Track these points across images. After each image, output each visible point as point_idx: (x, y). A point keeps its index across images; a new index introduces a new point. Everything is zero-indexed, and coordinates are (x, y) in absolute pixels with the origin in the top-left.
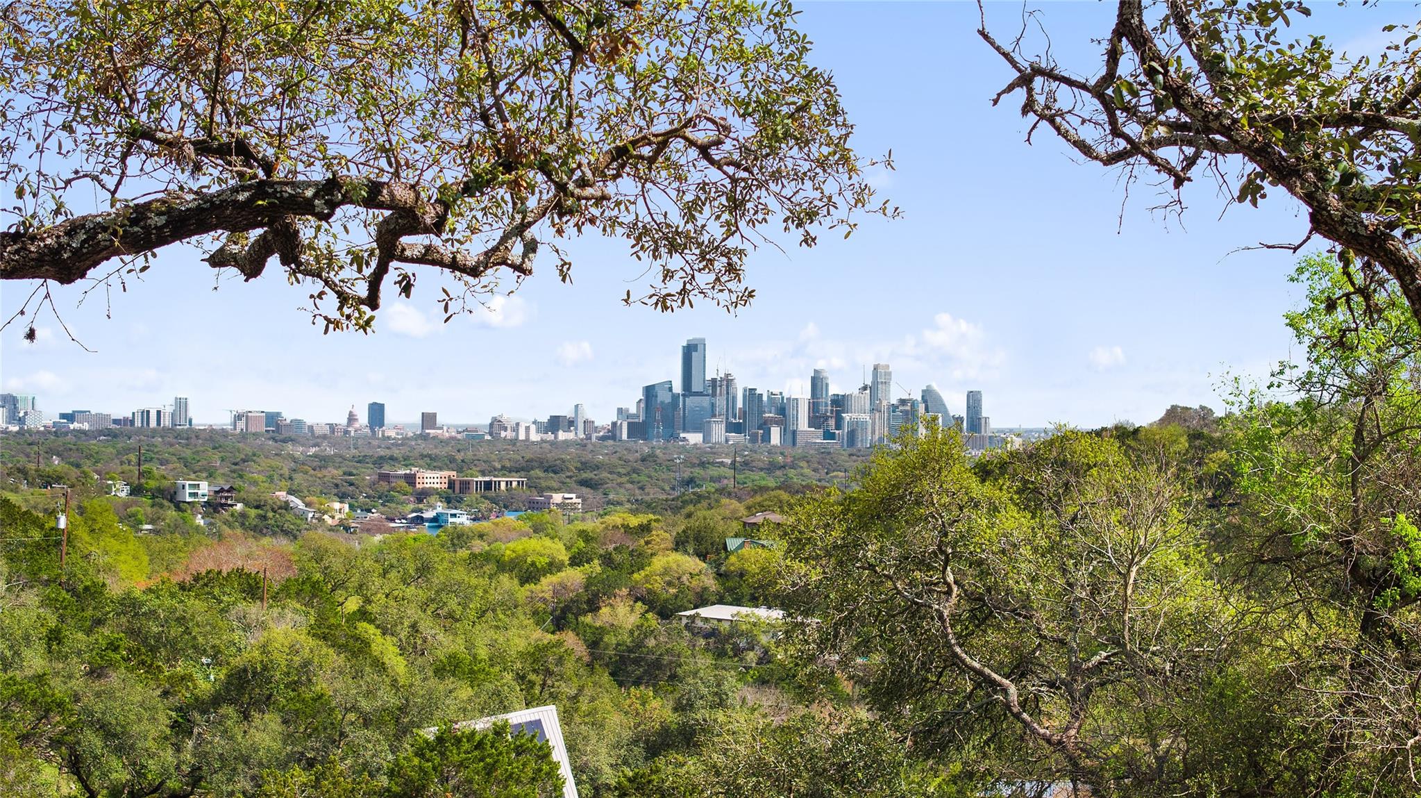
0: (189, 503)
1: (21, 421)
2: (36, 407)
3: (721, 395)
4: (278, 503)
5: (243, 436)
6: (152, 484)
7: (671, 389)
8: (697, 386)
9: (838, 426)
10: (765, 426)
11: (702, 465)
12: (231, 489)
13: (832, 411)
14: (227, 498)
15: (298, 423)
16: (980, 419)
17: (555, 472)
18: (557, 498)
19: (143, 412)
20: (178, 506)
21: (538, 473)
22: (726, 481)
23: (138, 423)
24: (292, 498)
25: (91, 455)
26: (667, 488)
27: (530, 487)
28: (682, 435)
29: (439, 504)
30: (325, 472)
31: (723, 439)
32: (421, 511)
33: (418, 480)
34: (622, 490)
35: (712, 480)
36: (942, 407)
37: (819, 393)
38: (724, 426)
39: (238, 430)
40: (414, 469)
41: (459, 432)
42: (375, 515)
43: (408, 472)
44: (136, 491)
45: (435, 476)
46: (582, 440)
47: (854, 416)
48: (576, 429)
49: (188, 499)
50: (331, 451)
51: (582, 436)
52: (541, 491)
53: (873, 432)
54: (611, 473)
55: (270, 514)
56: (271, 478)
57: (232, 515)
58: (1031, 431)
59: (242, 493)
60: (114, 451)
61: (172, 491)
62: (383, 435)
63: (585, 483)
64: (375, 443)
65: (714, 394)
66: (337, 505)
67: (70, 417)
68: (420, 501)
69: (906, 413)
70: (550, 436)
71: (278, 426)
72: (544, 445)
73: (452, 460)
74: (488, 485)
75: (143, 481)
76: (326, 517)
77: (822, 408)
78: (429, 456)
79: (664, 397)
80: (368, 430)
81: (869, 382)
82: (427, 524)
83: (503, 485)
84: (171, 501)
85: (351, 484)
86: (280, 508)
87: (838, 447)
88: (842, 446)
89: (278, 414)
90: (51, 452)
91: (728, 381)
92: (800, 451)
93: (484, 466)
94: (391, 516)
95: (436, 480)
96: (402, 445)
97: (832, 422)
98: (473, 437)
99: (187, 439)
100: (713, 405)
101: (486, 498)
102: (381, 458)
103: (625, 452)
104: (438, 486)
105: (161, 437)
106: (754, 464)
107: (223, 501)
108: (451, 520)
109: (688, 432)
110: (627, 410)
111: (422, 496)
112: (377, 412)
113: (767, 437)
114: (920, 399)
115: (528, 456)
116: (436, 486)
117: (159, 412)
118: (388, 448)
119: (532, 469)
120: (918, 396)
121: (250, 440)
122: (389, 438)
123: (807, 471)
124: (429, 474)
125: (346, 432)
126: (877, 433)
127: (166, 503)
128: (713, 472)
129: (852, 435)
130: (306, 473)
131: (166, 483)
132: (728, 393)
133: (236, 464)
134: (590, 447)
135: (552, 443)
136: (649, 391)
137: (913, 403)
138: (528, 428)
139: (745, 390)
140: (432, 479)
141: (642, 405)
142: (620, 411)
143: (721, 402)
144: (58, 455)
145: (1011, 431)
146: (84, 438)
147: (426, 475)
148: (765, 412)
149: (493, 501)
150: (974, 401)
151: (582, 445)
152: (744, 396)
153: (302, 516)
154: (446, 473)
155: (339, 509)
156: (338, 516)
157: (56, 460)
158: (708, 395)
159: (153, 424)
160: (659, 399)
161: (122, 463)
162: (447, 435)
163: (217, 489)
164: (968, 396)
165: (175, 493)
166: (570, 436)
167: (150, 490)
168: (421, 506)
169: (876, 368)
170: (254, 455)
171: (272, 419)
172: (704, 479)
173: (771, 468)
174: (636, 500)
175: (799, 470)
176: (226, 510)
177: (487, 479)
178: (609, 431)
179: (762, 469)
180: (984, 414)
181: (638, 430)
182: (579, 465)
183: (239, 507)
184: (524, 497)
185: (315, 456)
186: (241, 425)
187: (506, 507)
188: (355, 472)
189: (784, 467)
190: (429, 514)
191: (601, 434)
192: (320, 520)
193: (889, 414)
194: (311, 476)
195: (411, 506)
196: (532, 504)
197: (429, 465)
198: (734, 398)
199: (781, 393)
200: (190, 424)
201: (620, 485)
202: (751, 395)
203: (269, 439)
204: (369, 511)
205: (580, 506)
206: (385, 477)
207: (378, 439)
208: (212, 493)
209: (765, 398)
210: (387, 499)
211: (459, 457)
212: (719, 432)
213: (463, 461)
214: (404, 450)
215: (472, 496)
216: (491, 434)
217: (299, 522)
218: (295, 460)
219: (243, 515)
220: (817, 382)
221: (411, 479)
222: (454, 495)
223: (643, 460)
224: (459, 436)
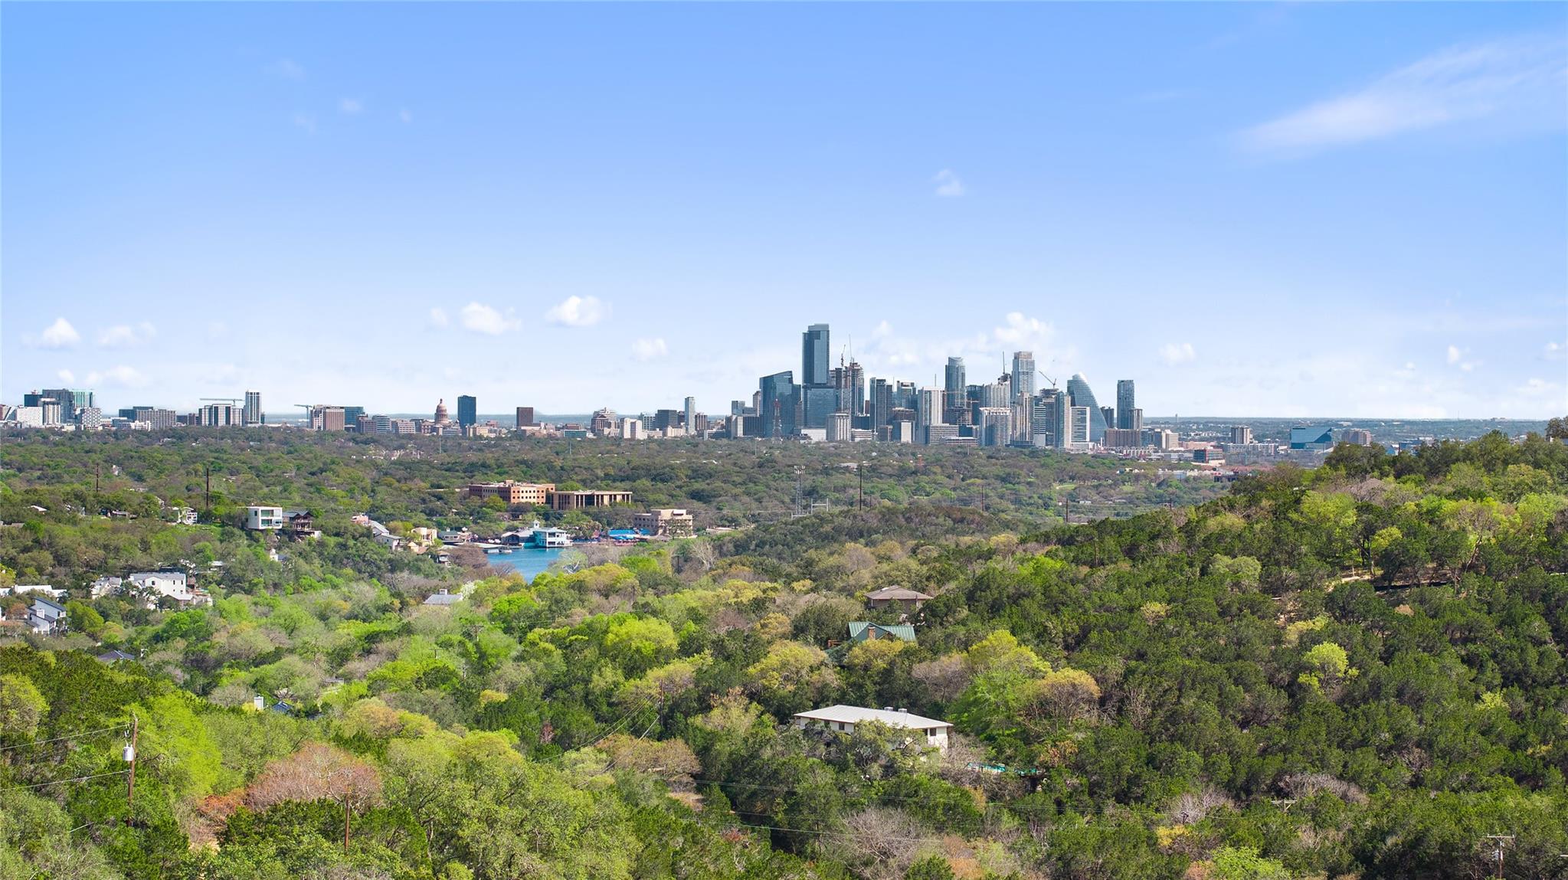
0: (262, 531)
1: (77, 419)
2: (93, 403)
3: (846, 387)
4: (360, 530)
5: (322, 436)
6: (222, 510)
7: (791, 380)
8: (819, 378)
9: (975, 421)
10: (895, 420)
11: (826, 472)
12: (309, 515)
13: (968, 404)
14: (303, 525)
15: (380, 420)
16: (1132, 411)
17: (663, 481)
18: (666, 514)
19: (210, 409)
20: (250, 534)
21: (644, 483)
22: (851, 491)
23: (205, 421)
24: (375, 524)
25: (154, 465)
26: (787, 500)
27: (636, 501)
28: (803, 432)
29: (536, 521)
30: (410, 484)
31: (849, 436)
32: (516, 529)
33: (512, 495)
34: (737, 504)
35: (836, 489)
36: (1090, 400)
37: (954, 384)
38: (849, 421)
39: (315, 428)
40: (509, 482)
41: (558, 429)
42: (466, 534)
43: (502, 485)
44: (204, 518)
45: (532, 489)
46: (693, 437)
47: (993, 410)
48: (687, 424)
49: (261, 527)
50: (417, 456)
51: (693, 432)
52: (648, 505)
53: (1014, 428)
54: (725, 482)
55: (351, 543)
56: (351, 491)
57: (310, 544)
58: (1190, 423)
59: (319, 520)
60: (179, 459)
61: (243, 518)
62: (474, 433)
63: (696, 496)
64: (466, 444)
65: (838, 386)
66: (424, 531)
67: (130, 414)
68: (515, 517)
69: (1050, 405)
70: (657, 434)
71: (359, 424)
72: (652, 445)
73: (551, 468)
74: (590, 499)
75: (211, 507)
76: (412, 544)
77: (958, 401)
78: (524, 462)
79: (783, 389)
80: (457, 427)
81: (1009, 370)
82: (523, 544)
83: (606, 500)
84: (242, 529)
85: (440, 498)
86: (362, 535)
87: (974, 445)
88: (980, 445)
89: (359, 409)
90: (110, 461)
91: (854, 371)
92: (933, 451)
93: (585, 475)
94: (483, 536)
95: (532, 495)
96: (495, 446)
97: (969, 417)
98: (574, 435)
99: (260, 441)
100: (837, 398)
101: (587, 514)
102: (472, 465)
103: (741, 455)
104: (535, 500)
105: (232, 438)
106: (883, 470)
107: (299, 529)
108: (549, 539)
109: (810, 428)
110: (743, 403)
111: (518, 511)
112: (467, 405)
113: (897, 434)
114: (1065, 391)
115: (636, 461)
116: (532, 500)
117: (228, 409)
118: (480, 450)
119: (639, 478)
120: (1063, 388)
121: (329, 440)
122: (481, 437)
123: (941, 478)
124: (525, 487)
125: (434, 429)
126: (1018, 430)
127: (237, 531)
128: (838, 479)
129: (991, 430)
130: (390, 485)
131: (237, 509)
132: (853, 385)
133: (313, 474)
134: (702, 448)
135: (661, 443)
136: (767, 382)
137: (1059, 397)
138: (633, 425)
139: (872, 381)
140: (529, 493)
141: (760, 398)
142: (735, 404)
143: (845, 394)
144: (119, 464)
145: (1167, 423)
146: (146, 440)
147: (522, 489)
148: (894, 405)
149: (596, 518)
150: (1125, 391)
151: (692, 444)
152: (872, 388)
153: (385, 544)
154: (543, 487)
155: (427, 535)
156: (425, 543)
157: (116, 470)
158: (832, 387)
159: (222, 422)
160: (778, 392)
161: (188, 473)
162: (545, 432)
163: (293, 515)
164: (1119, 386)
165: (247, 520)
166: (681, 432)
167: (220, 517)
168: (516, 523)
169: (1017, 357)
170: (334, 463)
171: (353, 414)
172: (826, 489)
173: (903, 474)
174: (753, 515)
175: (932, 477)
176: (303, 539)
177: (589, 492)
178: (723, 427)
179: (891, 476)
180: (1137, 406)
181: (755, 425)
182: (689, 473)
183: (317, 534)
184: (629, 514)
185: (399, 463)
186: (318, 422)
187: (609, 524)
188: (443, 483)
189: (915, 473)
190: (525, 533)
191: (714, 430)
192: (406, 548)
193: (1031, 407)
194: (395, 489)
195: (505, 524)
196: (638, 522)
197: (525, 473)
198: (861, 390)
199: (912, 384)
200: (263, 422)
201: (735, 497)
202: (879, 385)
203: (349, 440)
204: (459, 529)
205: (691, 523)
206: (477, 491)
207: (469, 438)
208: (287, 520)
209: (895, 389)
210: (478, 516)
211: (558, 463)
212: (844, 428)
213: (562, 468)
214: (498, 453)
215: (574, 511)
216: (593, 430)
217: (382, 551)
218: (376, 466)
219: (321, 544)
220: (953, 371)
221: (505, 494)
222: (553, 510)
223: (761, 466)
224: (558, 433)
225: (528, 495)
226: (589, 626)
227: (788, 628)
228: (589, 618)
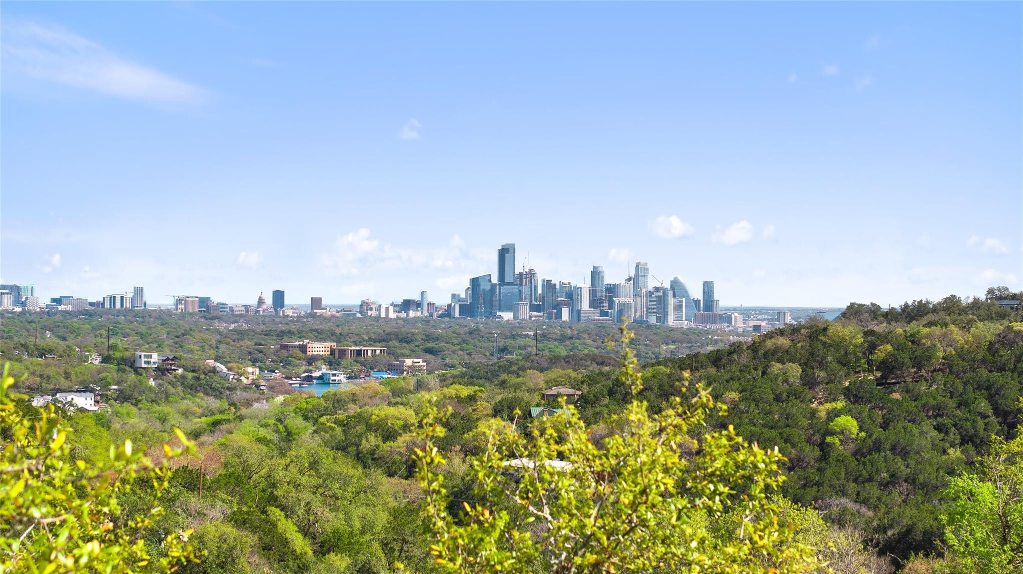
0: (144, 368)
1: (23, 304)
2: (34, 294)
3: (526, 284)
4: (208, 368)
5: (183, 315)
6: (118, 355)
7: (490, 280)
8: (508, 279)
9: (611, 307)
10: (558, 306)
11: (513, 337)
12: (174, 358)
13: (606, 296)
14: (171, 365)
15: (222, 305)
16: (712, 301)
17: (407, 342)
18: (409, 362)
19: (110, 298)
20: (137, 371)
21: (395, 343)
22: (530, 349)
23: (107, 305)
24: (218, 364)
25: (74, 331)
26: (488, 354)
27: (389, 354)
28: (498, 314)
29: (324, 366)
30: (242, 343)
31: (528, 317)
32: (311, 371)
33: (308, 349)
34: (455, 356)
35: (520, 348)
36: (685, 293)
37: (597, 283)
38: (528, 306)
39: (179, 311)
40: (306, 341)
41: (337, 312)
42: (278, 375)
43: (301, 343)
44: (106, 360)
45: (321, 346)
46: (426, 317)
47: (623, 299)
48: (422, 309)
49: (144, 366)
50: (245, 327)
51: (426, 314)
52: (397, 357)
53: (636, 311)
54: (447, 343)
55: (203, 376)
56: (202, 347)
57: (175, 377)
58: (750, 310)
59: (182, 361)
60: (90, 327)
61: (132, 360)
62: (283, 314)
63: (429, 351)
64: (277, 320)
65: (521, 284)
66: (250, 370)
67: (58, 301)
68: (310, 364)
69: (659, 297)
70: (403, 315)
71: (208, 307)
72: (399, 321)
73: (333, 333)
74: (359, 352)
75: (111, 352)
76: (242, 378)
77: (599, 294)
78: (316, 330)
79: (485, 286)
80: (272, 310)
81: (632, 275)
82: (315, 381)
83: (370, 353)
84: (131, 367)
85: (261, 352)
86: (210, 372)
87: (610, 322)
88: (614, 321)
89: (208, 299)
90: (45, 328)
91: (531, 274)
92: (583, 325)
93: (356, 338)
94: (289, 375)
95: (321, 349)
96: (297, 321)
97: (606, 304)
98: (348, 315)
99: (143, 317)
100: (520, 292)
101: (357, 362)
102: (282, 332)
103: (458, 327)
104: (323, 353)
105: (125, 316)
106: (550, 336)
107: (169, 367)
108: (332, 378)
109: (503, 311)
110: (459, 295)
111: (311, 360)
112: (279, 297)
113: (559, 315)
114: (669, 287)
115: (388, 330)
116: (321, 353)
117: (122, 298)
118: (287, 324)
119: (391, 340)
120: (667, 285)
121: (188, 318)
122: (288, 316)
123: (588, 341)
124: (316, 345)
125: (257, 311)
126: (638, 311)
127: (127, 368)
128: (521, 342)
129: (620, 313)
130: (228, 344)
131: (127, 354)
132: (531, 283)
133: (178, 337)
134: (432, 323)
135: (405, 320)
136: (475, 282)
137: (665, 291)
138: (387, 309)
139: (543, 281)
140: (319, 348)
141: (470, 292)
142: (454, 296)
143: (526, 289)
144: (50, 330)
145: (735, 309)
146: (68, 317)
147: (314, 346)
148: (558, 297)
149: (363, 364)
150: (708, 288)
151: (426, 321)
152: (543, 285)
153: (225, 378)
154: (328, 344)
155: (252, 372)
156: (251, 377)
157: (48, 334)
158: (517, 285)
159: (118, 306)
160: (482, 288)
161: (96, 336)
162: (329, 313)
163: (164, 358)
164: (704, 285)
165: (134, 361)
166: (418, 314)
167: (117, 359)
168: (310, 368)
169: (637, 265)
170: (191, 330)
171: (204, 302)
172: (514, 348)
173: (563, 339)
174: (466, 363)
175: (582, 340)
176: (171, 374)
177: (358, 348)
178: (446, 310)
179: (556, 340)
180: (716, 298)
181: (466, 310)
182: (424, 337)
183: (180, 371)
184: (385, 362)
185: (234, 330)
186: (181, 307)
187: (372, 368)
188: (263, 343)
189: (571, 338)
190: (317, 374)
191: (440, 312)
192: (239, 380)
193: (647, 298)
194: (232, 346)
195: (303, 368)
196: (390, 367)
197: (317, 337)
198: (536, 287)
199: (569, 283)
200: (145, 306)
201: (454, 352)
202: (547, 284)
203: (201, 317)
204: (273, 371)
205: (425, 368)
206: (285, 347)
207: (280, 317)
208: (160, 361)
209: (558, 287)
210: (286, 363)
211: (338, 331)
212: (525, 311)
213: (341, 334)
214: (298, 325)
215: (348, 360)
216: (361, 313)
217: (223, 382)
218: (220, 333)
219: (183, 377)
220: (596, 275)
221: (303, 349)
222: (334, 360)
223: (470, 333)
224: (338, 315)
225: (319, 349)
226: (359, 415)
227: (490, 412)
228: (359, 410)
